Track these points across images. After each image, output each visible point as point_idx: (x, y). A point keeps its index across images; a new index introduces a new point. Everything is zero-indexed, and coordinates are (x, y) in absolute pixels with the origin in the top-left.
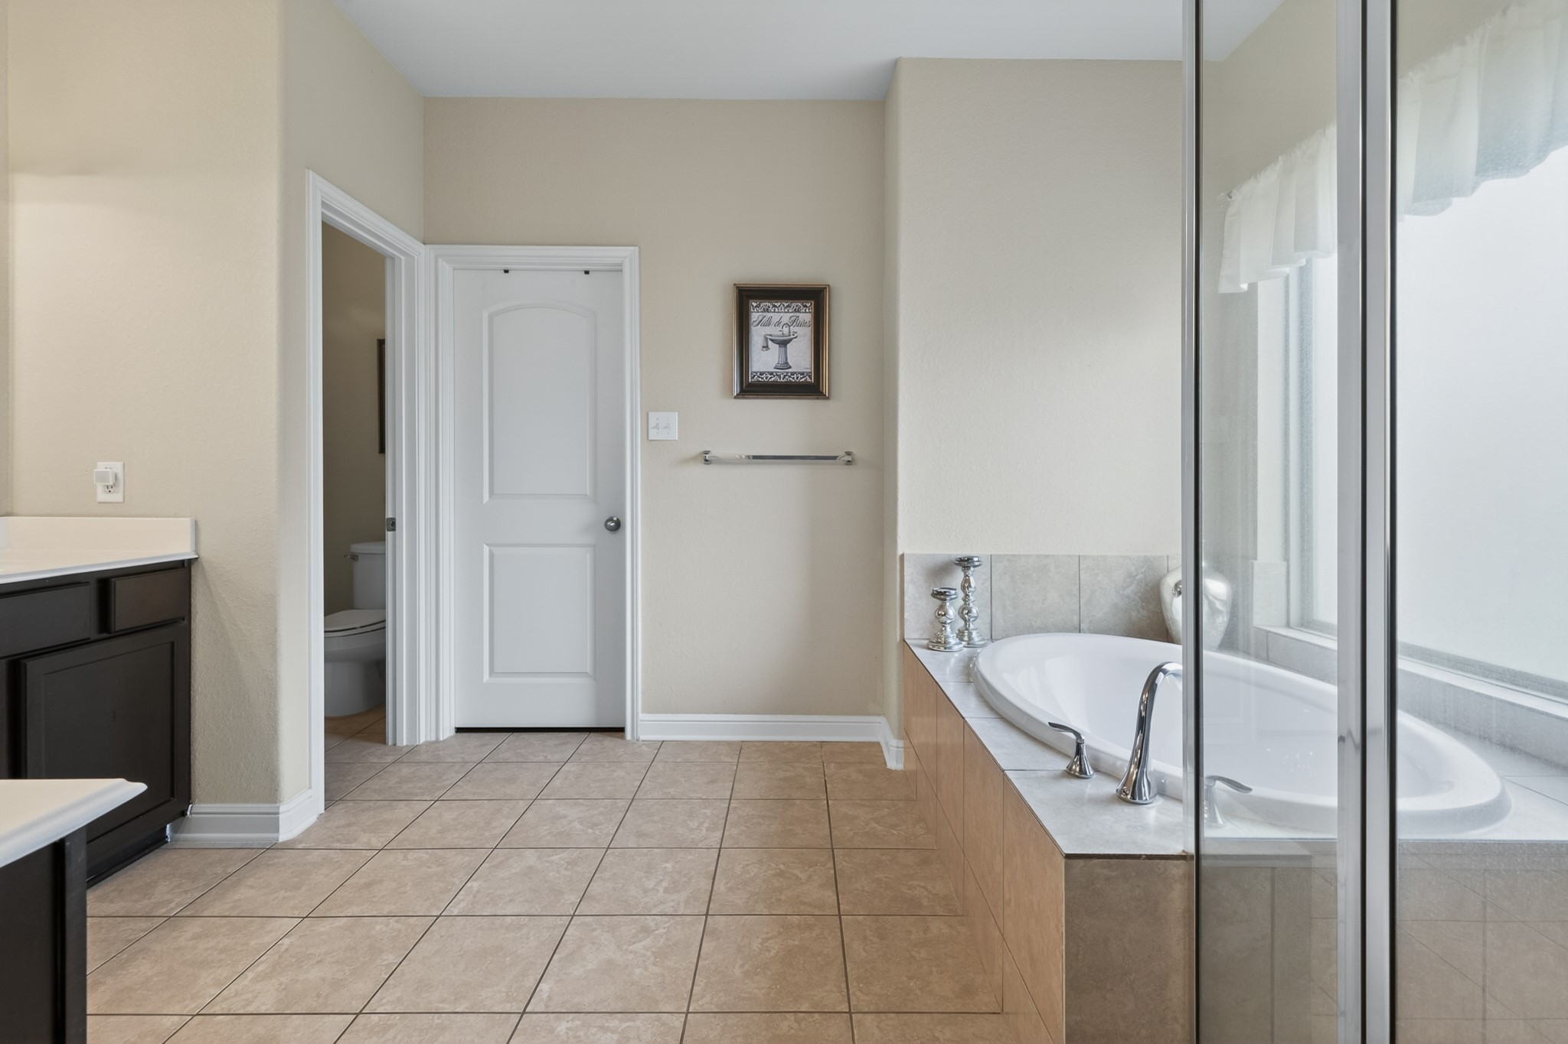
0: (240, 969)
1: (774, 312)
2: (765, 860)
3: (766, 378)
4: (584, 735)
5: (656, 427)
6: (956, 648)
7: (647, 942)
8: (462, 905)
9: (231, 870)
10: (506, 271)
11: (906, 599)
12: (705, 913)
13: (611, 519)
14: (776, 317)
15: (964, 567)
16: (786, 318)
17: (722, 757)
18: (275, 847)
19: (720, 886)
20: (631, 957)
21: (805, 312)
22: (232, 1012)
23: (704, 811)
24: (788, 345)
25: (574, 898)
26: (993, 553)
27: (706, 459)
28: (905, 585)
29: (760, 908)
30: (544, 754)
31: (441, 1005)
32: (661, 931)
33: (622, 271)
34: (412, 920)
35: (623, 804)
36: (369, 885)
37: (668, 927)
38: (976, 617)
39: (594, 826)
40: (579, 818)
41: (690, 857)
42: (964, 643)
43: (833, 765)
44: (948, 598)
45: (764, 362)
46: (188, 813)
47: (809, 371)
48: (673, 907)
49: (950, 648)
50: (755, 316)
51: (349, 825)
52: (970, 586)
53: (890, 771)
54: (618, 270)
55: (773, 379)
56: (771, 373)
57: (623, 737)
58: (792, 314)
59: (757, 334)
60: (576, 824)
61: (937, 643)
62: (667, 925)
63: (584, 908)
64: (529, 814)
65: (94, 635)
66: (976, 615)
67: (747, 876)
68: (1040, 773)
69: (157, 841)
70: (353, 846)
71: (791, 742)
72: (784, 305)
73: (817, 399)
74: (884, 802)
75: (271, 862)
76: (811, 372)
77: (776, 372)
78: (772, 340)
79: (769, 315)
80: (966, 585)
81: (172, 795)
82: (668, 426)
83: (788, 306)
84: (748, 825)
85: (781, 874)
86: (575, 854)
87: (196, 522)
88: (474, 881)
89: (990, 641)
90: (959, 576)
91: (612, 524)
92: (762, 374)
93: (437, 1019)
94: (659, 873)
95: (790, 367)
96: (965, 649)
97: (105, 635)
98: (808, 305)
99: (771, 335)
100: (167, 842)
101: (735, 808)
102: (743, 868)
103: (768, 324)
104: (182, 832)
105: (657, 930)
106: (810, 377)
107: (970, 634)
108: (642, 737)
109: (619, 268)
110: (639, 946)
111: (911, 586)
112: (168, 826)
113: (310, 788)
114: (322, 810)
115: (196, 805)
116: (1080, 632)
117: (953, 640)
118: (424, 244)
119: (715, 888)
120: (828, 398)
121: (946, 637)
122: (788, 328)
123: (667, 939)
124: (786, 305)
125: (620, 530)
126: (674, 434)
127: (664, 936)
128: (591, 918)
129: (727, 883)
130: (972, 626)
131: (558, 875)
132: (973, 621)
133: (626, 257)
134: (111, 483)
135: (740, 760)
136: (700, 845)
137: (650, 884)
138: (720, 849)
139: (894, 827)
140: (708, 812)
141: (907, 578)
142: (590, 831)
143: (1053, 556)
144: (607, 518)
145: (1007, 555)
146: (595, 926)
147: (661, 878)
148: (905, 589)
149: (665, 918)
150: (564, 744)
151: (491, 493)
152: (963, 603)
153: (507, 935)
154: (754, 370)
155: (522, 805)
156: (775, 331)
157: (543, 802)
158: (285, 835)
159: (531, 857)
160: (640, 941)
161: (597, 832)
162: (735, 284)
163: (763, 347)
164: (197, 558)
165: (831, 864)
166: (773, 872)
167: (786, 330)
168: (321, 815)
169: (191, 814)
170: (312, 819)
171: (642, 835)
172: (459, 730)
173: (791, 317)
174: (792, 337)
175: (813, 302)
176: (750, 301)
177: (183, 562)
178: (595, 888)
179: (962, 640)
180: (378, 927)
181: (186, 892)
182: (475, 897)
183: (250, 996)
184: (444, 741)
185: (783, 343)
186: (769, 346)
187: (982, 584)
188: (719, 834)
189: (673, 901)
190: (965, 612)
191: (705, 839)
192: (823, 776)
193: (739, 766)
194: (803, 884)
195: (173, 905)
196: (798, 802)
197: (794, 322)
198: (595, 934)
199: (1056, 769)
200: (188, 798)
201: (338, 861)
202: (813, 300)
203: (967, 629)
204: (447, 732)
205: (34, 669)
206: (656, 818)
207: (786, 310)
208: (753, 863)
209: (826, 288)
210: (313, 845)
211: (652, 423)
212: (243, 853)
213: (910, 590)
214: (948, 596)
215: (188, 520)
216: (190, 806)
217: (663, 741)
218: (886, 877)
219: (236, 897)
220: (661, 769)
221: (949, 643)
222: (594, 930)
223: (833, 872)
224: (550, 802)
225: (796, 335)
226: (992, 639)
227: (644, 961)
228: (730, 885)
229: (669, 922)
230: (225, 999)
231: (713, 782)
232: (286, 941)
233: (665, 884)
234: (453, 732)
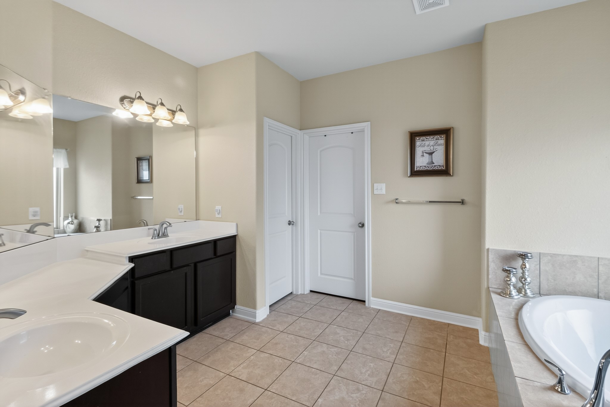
0: (240, 363)
1: (427, 141)
2: (411, 374)
3: (423, 168)
4: (351, 301)
5: (377, 189)
6: (516, 297)
7: (358, 395)
8: (301, 360)
9: (243, 328)
10: (325, 136)
11: (490, 269)
12: (382, 390)
13: (360, 223)
14: (427, 143)
15: (522, 258)
16: (432, 143)
17: (402, 322)
18: (255, 323)
19: (390, 380)
20: (351, 399)
21: (441, 139)
22: (236, 377)
23: (390, 344)
24: (433, 154)
25: (336, 368)
26: (542, 252)
27: (397, 201)
28: (490, 263)
29: (405, 395)
30: (336, 306)
31: (288, 396)
32: (364, 392)
33: (364, 131)
34: (285, 360)
35: (360, 333)
36: (276, 344)
37: (367, 391)
38: (529, 283)
39: (348, 340)
40: (343, 336)
41: (381, 363)
42: (521, 295)
43: (452, 336)
44: (512, 273)
45: (421, 162)
46: (235, 308)
47: (443, 164)
48: (370, 383)
49: (512, 297)
50: (418, 143)
51: (275, 320)
52: (525, 267)
53: (481, 346)
54: (363, 131)
55: (425, 169)
56: (425, 166)
57: (365, 305)
58: (435, 141)
59: (419, 151)
60: (342, 338)
61: (504, 293)
62: (367, 390)
63: (338, 373)
64: (327, 330)
65: (213, 257)
66: (530, 282)
67: (402, 379)
68: (536, 384)
69: (228, 315)
70: (275, 328)
71: (434, 321)
72: (431, 138)
73: (447, 176)
74: (474, 361)
75: (253, 328)
76: (444, 165)
77: (427, 166)
78: (425, 153)
79: (424, 142)
80: (523, 267)
81: (231, 302)
82: (381, 189)
83: (433, 138)
84: (407, 355)
85: (417, 382)
86: (340, 350)
87: (237, 224)
88: (306, 351)
89: (539, 295)
90: (520, 262)
91: (361, 225)
92: (421, 167)
93: (287, 400)
94: (367, 367)
95: (434, 163)
96: (522, 298)
97: (215, 257)
98: (443, 136)
99: (425, 151)
100: (230, 315)
101: (403, 346)
102: (401, 375)
103: (424, 146)
104: (234, 313)
105: (362, 391)
106: (443, 167)
107: (525, 290)
108: (372, 306)
109: (363, 130)
110: (354, 395)
111: (492, 264)
112: (231, 310)
113: (265, 306)
114: (268, 313)
115: (237, 306)
116: (598, 298)
117: (514, 292)
118: (300, 130)
119: (388, 380)
120: (452, 176)
121: (510, 291)
122: (433, 147)
123: (365, 396)
124: (432, 137)
125: (364, 227)
126: (384, 192)
127: (364, 395)
128: (340, 378)
129: (393, 379)
130: (527, 287)
131: (332, 357)
132: (527, 285)
133: (365, 126)
134: (218, 212)
135: (410, 325)
136: (386, 359)
137: (364, 370)
138: (394, 363)
139: (476, 374)
140: (392, 345)
141: (490, 260)
142: (346, 342)
143: (580, 256)
144: (359, 223)
145: (550, 254)
146: (341, 382)
147: (368, 369)
148: (490, 265)
149: (367, 387)
150: (343, 303)
151: (321, 212)
152: (522, 275)
153: (312, 376)
154: (417, 165)
155: (326, 325)
156: (427, 149)
157: (333, 326)
158: (258, 320)
159: (324, 348)
160: (355, 393)
161: (349, 343)
162: (409, 132)
163: (422, 156)
164: (237, 235)
165: (440, 384)
166: (414, 380)
167: (432, 148)
168: (268, 315)
169: (236, 308)
170: (265, 316)
171: (364, 349)
172: (311, 291)
173: (434, 142)
174: (435, 150)
175: (445, 135)
176: (416, 138)
177: (234, 236)
178: (344, 366)
179: (521, 293)
180: (276, 360)
181: (232, 333)
182: (305, 357)
183: (240, 373)
184: (306, 294)
185: (431, 154)
186: (424, 155)
187: (535, 266)
188: (394, 357)
189: (371, 380)
190: (522, 279)
191: (388, 357)
192: (446, 341)
193: (409, 328)
194: (425, 389)
195: (228, 336)
196: (432, 350)
197: (436, 144)
198: (340, 385)
199: (548, 383)
200: (235, 304)
201: (269, 333)
202: (445, 134)
203: (523, 288)
204: (307, 291)
205: (199, 265)
206: (371, 343)
207: (432, 140)
208: (405, 374)
209: (451, 129)
210: (264, 325)
211: (375, 188)
212: (247, 323)
213: (492, 266)
214: (512, 272)
215: (235, 223)
216: (236, 306)
217: (380, 310)
218: (466, 398)
219: (243, 338)
220: (377, 322)
221: (512, 294)
222: (340, 383)
223: (440, 388)
224: (335, 326)
225: (436, 150)
226: (540, 294)
227: (355, 402)
228: (394, 380)
229: (367, 389)
230: (235, 372)
231: (397, 332)
232: (252, 357)
233: (369, 372)
234: (309, 292)
